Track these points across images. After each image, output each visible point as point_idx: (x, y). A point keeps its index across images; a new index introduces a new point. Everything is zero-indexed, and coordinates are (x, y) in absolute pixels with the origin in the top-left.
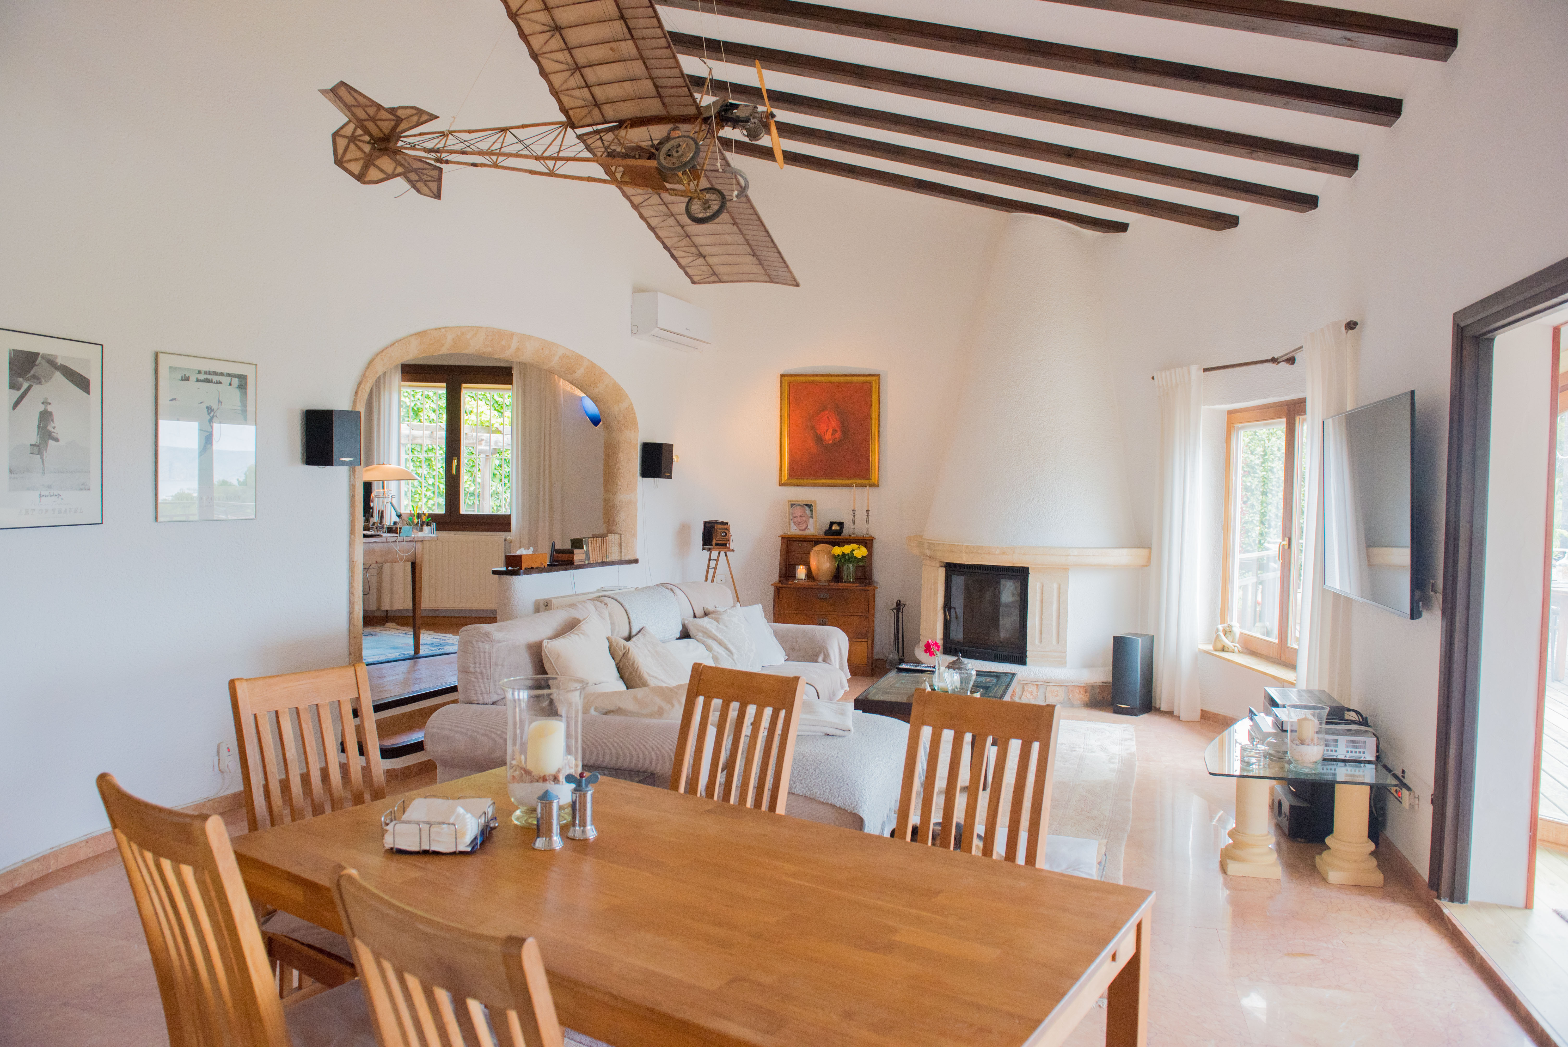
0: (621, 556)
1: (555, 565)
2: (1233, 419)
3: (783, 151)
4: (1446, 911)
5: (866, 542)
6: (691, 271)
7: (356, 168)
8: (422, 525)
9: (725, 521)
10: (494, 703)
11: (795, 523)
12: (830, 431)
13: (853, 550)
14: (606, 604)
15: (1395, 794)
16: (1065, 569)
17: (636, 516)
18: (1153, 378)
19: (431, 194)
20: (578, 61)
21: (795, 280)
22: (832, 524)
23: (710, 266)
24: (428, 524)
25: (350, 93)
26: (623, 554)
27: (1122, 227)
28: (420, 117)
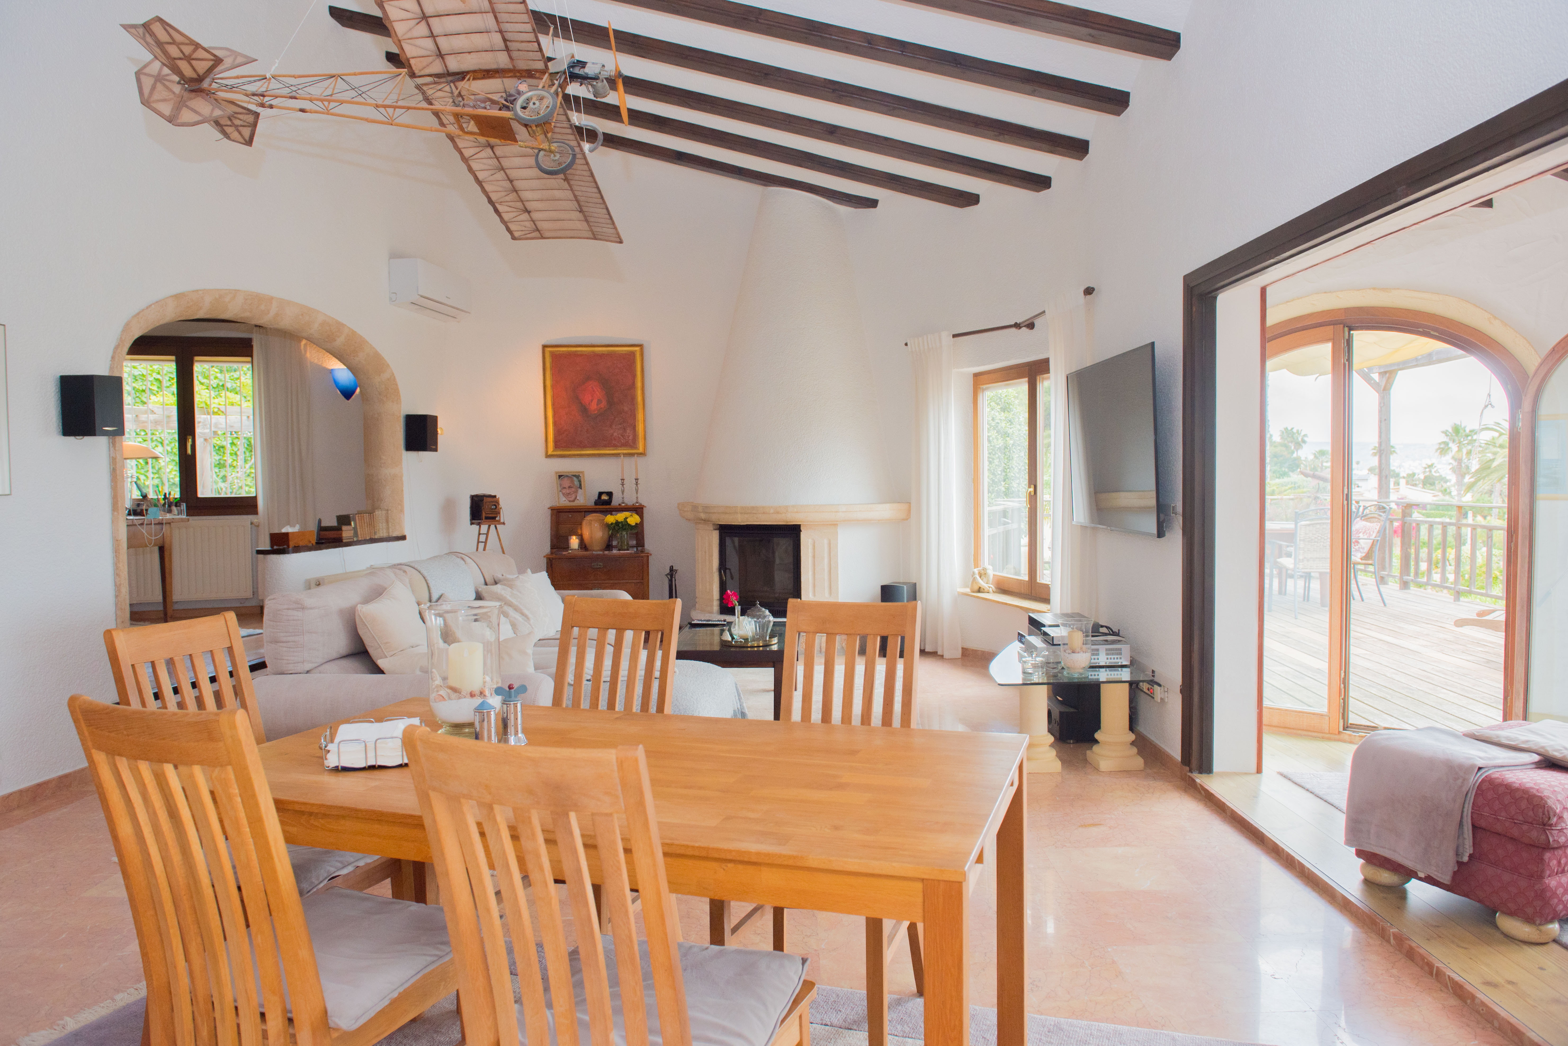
0: (389, 533)
1: (322, 543)
2: (980, 380)
3: (628, 109)
4: (1198, 781)
5: (638, 510)
6: (513, 227)
7: (166, 109)
8: (170, 506)
9: (493, 494)
10: (308, 672)
11: (564, 494)
12: (595, 401)
13: (626, 518)
14: (405, 572)
15: (1147, 691)
16: (834, 525)
17: (402, 490)
18: (906, 344)
19: (242, 140)
20: (425, 11)
21: (619, 237)
22: (601, 494)
23: (533, 221)
24: (177, 505)
25: (165, 29)
26: (390, 530)
27: (872, 203)
28: (235, 59)
